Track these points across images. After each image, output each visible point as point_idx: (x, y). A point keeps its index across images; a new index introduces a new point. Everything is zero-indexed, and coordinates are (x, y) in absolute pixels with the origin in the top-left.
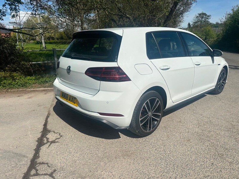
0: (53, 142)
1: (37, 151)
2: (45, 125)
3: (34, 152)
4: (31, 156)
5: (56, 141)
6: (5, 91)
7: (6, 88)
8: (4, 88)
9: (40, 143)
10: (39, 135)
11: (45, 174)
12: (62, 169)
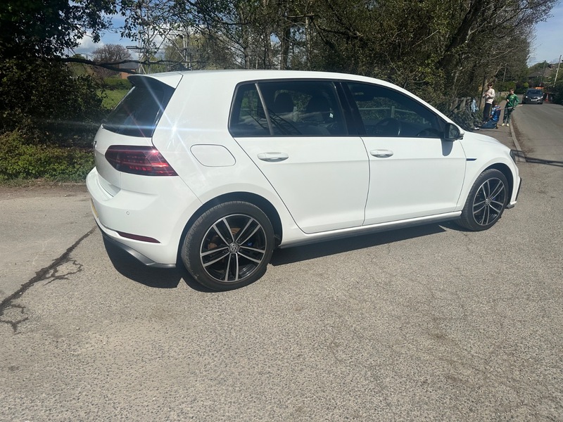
0: (61, 278)
1: (25, 287)
2: (70, 250)
3: (19, 287)
4: (9, 293)
5: (66, 276)
6: (52, 183)
7: (55, 179)
8: (52, 178)
9: (41, 275)
10: (47, 265)
11: (8, 322)
12: (39, 319)
